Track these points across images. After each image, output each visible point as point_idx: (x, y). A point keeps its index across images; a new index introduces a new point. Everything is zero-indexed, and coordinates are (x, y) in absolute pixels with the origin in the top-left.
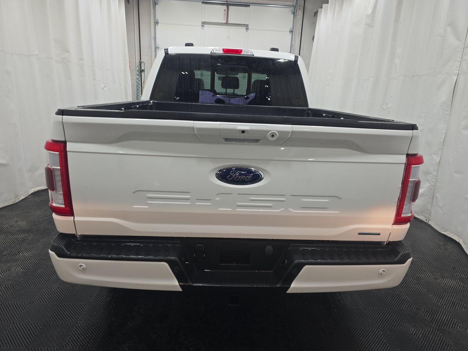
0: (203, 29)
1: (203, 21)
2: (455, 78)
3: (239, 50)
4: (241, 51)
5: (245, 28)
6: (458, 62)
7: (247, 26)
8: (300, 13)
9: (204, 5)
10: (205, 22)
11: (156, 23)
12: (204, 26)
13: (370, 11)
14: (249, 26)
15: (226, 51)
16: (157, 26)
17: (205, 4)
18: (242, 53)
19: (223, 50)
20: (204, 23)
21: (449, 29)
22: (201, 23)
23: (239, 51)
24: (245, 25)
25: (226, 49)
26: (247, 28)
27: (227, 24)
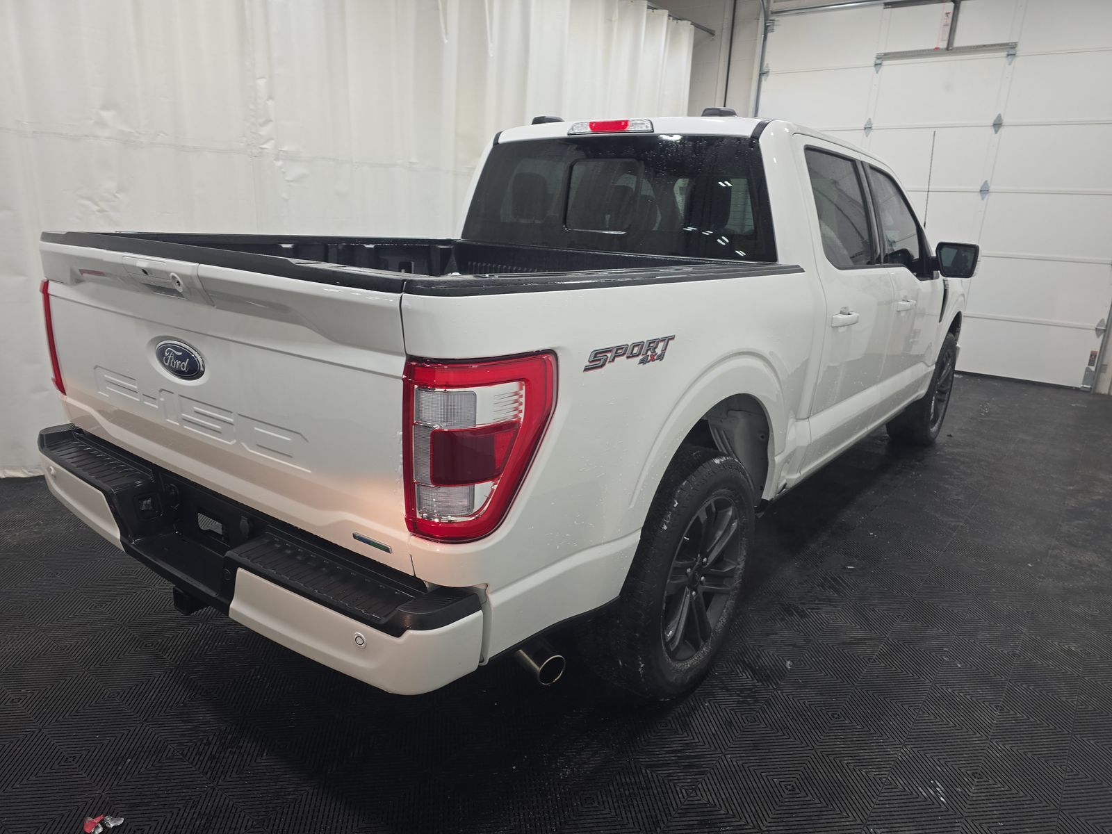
5: (1005, 54)
7: (1010, 49)
9: (889, 11)
11: (762, 74)
14: (1019, 47)
16: (765, 80)
17: (892, 7)
24: (1007, 44)
26: (1012, 52)
27: (950, 49)
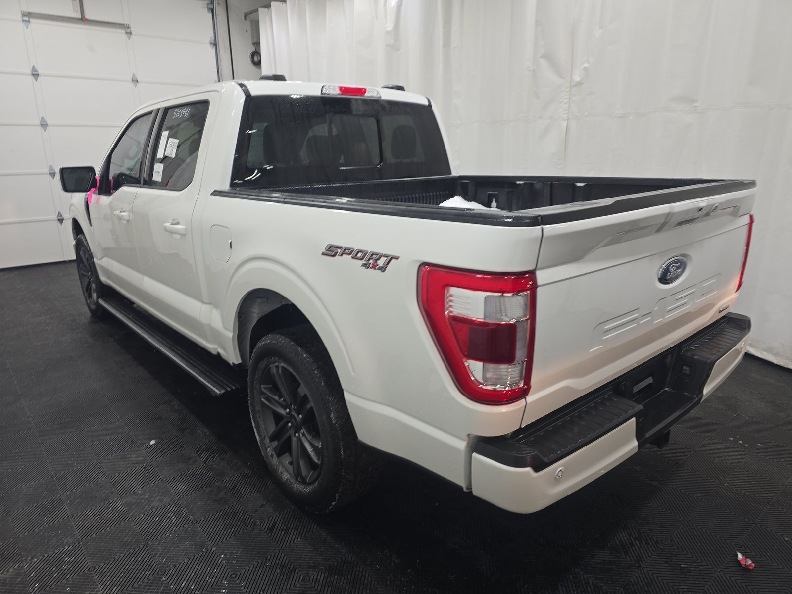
0: (27, 28)
1: (26, 9)
2: (564, 124)
3: (362, 89)
4: (365, 90)
6: (566, 103)
8: (220, 11)
10: (29, 13)
12: (29, 21)
13: (390, 27)
15: (344, 90)
18: (366, 94)
19: (341, 88)
20: (28, 16)
21: (543, 63)
22: (20, 15)
23: (361, 91)
25: (345, 88)
